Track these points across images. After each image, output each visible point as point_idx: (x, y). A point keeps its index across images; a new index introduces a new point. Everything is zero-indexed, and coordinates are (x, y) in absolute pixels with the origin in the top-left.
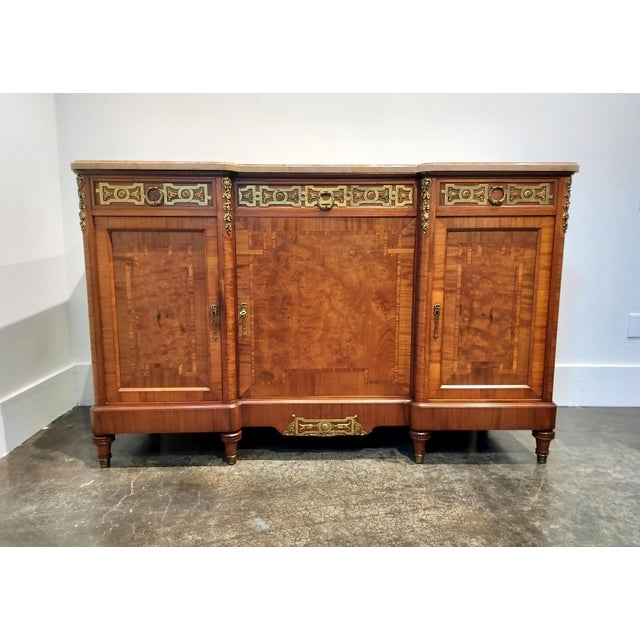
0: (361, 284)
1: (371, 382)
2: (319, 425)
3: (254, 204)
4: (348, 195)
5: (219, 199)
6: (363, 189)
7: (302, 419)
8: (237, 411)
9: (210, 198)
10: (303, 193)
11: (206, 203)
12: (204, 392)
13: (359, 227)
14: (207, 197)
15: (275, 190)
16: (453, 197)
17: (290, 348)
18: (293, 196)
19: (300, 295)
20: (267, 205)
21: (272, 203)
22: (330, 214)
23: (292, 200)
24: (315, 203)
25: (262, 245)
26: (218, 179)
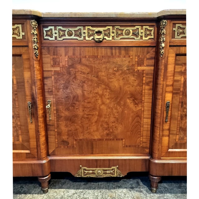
0: (120, 88)
1: (127, 146)
2: (96, 172)
3: (54, 39)
4: (113, 33)
5: (29, 34)
6: (122, 28)
7: (86, 168)
8: (46, 164)
9: (24, 34)
10: (85, 31)
11: (21, 37)
12: (27, 153)
13: (120, 53)
14: (22, 34)
15: (67, 30)
16: (181, 33)
17: (78, 127)
18: (78, 33)
19: (83, 95)
20: (62, 39)
21: (64, 37)
22: (102, 45)
23: (78, 36)
24: (92, 37)
25: (59, 64)
26: (28, 21)
